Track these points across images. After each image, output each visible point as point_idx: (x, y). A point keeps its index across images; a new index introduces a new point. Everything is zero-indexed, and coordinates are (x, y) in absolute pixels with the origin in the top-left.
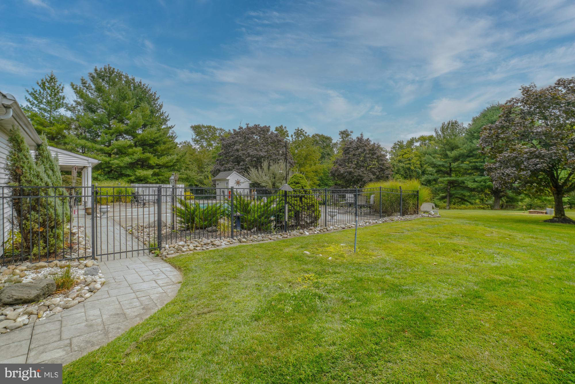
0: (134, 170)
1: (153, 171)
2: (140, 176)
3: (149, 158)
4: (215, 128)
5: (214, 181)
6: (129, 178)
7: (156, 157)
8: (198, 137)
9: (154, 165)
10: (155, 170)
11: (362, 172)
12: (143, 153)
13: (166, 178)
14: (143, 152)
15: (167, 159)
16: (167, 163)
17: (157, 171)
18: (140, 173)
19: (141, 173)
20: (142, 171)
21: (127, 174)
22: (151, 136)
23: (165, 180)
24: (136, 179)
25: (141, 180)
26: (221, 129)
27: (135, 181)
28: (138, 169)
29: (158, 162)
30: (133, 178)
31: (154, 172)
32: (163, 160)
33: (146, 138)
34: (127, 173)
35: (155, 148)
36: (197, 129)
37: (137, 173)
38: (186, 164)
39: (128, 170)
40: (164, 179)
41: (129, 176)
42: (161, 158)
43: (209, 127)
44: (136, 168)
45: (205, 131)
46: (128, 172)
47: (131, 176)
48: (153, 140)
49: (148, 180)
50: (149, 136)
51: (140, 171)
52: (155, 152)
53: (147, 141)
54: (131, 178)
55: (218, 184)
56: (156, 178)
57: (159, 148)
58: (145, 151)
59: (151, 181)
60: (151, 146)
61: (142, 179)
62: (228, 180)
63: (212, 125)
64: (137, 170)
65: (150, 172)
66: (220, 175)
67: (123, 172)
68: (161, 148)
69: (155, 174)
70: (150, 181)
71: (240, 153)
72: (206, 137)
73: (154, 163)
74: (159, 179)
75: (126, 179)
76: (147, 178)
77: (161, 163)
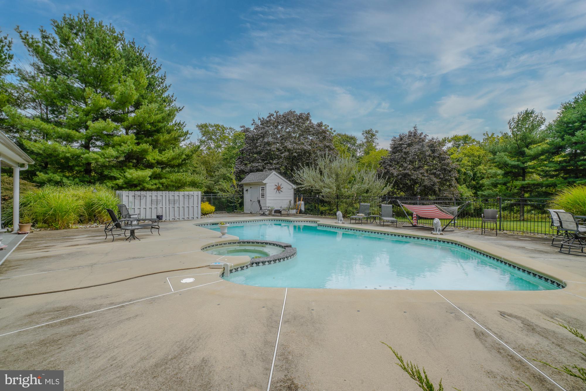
0: (123, 170)
1: (152, 170)
2: (132, 178)
3: (145, 151)
4: (224, 127)
5: (241, 186)
6: (114, 182)
7: (157, 150)
8: (204, 138)
9: (154, 161)
10: (155, 169)
11: (421, 174)
12: (138, 144)
13: (172, 181)
14: (137, 141)
15: (173, 154)
16: (173, 159)
17: (158, 170)
18: (131, 174)
19: (133, 174)
20: (135, 172)
21: (111, 176)
22: (149, 117)
23: (170, 185)
24: (126, 183)
25: (136, 186)
26: (230, 128)
27: (125, 186)
28: (129, 168)
29: (160, 158)
30: (120, 182)
31: (154, 173)
32: (167, 155)
33: (141, 120)
34: (112, 174)
35: (155, 137)
36: (204, 128)
37: (127, 174)
38: (193, 166)
39: (114, 170)
40: (170, 183)
41: (115, 178)
42: (163, 153)
43: (217, 126)
44: (126, 166)
45: (213, 130)
46: (115, 173)
47: (119, 179)
48: (152, 124)
49: (145, 184)
50: (147, 115)
51: (131, 171)
52: (155, 144)
53: (142, 125)
54: (117, 182)
55: (247, 190)
56: (156, 181)
57: (161, 137)
58: (140, 141)
59: (150, 187)
60: (149, 134)
61: (135, 183)
62: (265, 184)
63: (221, 124)
64: (128, 170)
65: (148, 172)
66: (249, 178)
67: (106, 173)
68: (163, 137)
69: (155, 176)
70: (147, 186)
71: (273, 147)
72: (213, 137)
73: (154, 159)
74: (162, 184)
75: (110, 184)
76: (143, 181)
77: (164, 159)
